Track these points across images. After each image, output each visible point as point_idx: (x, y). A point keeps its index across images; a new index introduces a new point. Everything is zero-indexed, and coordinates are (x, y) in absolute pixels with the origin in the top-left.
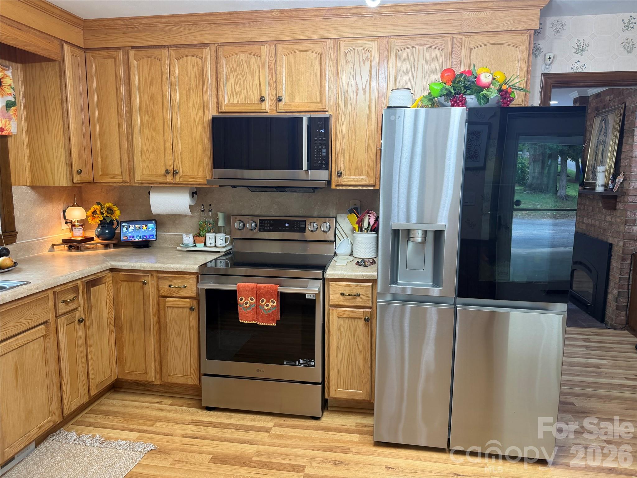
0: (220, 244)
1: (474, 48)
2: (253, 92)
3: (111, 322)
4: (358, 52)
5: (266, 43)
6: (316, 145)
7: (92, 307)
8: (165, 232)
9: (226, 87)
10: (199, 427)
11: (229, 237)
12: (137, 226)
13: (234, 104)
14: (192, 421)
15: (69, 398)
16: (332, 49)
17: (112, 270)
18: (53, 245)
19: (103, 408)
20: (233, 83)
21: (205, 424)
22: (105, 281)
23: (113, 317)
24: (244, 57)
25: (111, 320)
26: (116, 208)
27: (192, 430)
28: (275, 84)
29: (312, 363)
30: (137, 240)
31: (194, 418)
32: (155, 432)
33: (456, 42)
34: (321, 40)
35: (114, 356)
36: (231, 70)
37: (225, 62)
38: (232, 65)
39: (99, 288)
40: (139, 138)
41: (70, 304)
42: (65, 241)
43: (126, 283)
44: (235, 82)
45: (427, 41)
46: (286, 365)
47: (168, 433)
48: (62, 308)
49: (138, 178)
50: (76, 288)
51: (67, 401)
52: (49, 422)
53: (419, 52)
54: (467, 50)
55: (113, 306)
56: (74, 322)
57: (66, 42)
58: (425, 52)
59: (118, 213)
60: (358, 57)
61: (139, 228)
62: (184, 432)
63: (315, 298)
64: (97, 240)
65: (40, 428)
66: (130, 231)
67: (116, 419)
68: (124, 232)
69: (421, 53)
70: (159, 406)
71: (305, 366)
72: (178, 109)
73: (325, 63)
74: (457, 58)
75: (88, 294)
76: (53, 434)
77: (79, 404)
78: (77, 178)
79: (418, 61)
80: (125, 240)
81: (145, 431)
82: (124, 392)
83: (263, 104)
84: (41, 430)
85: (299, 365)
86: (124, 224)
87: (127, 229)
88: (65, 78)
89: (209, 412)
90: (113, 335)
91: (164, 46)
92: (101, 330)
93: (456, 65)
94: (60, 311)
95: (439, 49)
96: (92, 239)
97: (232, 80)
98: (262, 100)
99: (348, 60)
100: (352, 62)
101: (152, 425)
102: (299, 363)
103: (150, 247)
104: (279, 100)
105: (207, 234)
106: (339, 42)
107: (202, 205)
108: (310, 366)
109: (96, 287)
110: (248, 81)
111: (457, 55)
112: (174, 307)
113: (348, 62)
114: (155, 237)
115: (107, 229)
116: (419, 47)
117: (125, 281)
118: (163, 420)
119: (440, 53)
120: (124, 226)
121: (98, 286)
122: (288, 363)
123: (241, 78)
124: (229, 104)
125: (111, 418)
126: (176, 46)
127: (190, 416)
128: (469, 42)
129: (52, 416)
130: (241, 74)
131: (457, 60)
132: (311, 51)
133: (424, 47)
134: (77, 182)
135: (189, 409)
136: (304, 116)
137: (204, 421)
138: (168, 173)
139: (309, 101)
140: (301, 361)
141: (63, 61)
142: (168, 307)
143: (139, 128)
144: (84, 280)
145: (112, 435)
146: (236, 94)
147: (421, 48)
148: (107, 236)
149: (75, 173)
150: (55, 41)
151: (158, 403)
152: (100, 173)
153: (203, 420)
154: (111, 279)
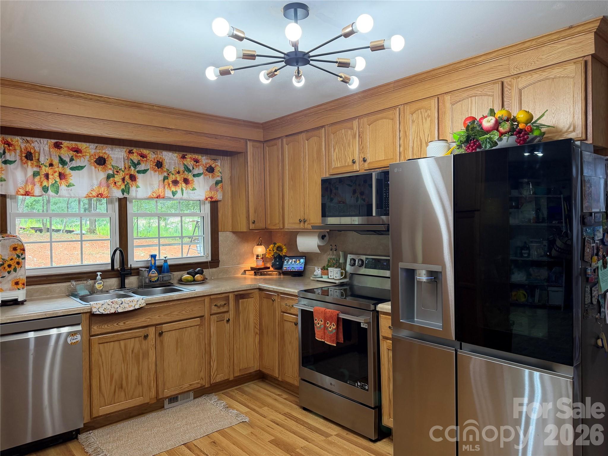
0: (336, 277)
1: (524, 88)
2: (349, 157)
3: (256, 326)
4: (421, 112)
5: (356, 118)
6: (385, 194)
7: (239, 313)
8: (313, 266)
9: (334, 156)
10: (286, 418)
11: (344, 271)
12: (293, 260)
13: (338, 168)
14: (286, 413)
15: (215, 371)
16: (403, 113)
17: (260, 289)
18: (245, 271)
19: (247, 389)
20: (337, 152)
21: (292, 418)
22: (252, 296)
23: (259, 323)
24: (344, 131)
25: (256, 325)
26: (284, 247)
27: (280, 418)
28: (362, 149)
29: (367, 388)
30: (292, 270)
31: (289, 412)
32: (259, 412)
33: (507, 86)
34: (393, 108)
35: (257, 352)
36: (336, 142)
37: (332, 137)
38: (337, 138)
39: (247, 301)
40: (288, 197)
41: (221, 308)
42: (252, 269)
43: (266, 299)
44: (338, 151)
45: (477, 91)
46: (349, 384)
47: (265, 416)
48: (215, 310)
49: (286, 226)
50: (227, 298)
51: (213, 373)
52: (198, 383)
53: (471, 103)
54: (516, 90)
55: (258, 315)
56: (223, 320)
57: (249, 140)
58: (477, 101)
59: (285, 250)
60: (421, 116)
61: (295, 262)
62: (273, 418)
63: (367, 327)
64: (271, 269)
65: (191, 385)
66: (289, 264)
67: (246, 397)
68: (285, 264)
69: (474, 102)
70: (277, 397)
71: (361, 388)
72: (307, 175)
73: (395, 126)
74: (509, 100)
75: (237, 304)
76: (207, 395)
77: (223, 379)
78: (252, 226)
79: (471, 110)
80: (285, 270)
81: (254, 410)
82: (267, 383)
83: (355, 165)
84: (190, 387)
85: (357, 387)
86: (286, 258)
87: (287, 262)
88: (247, 163)
89: (303, 411)
90: (258, 336)
91: (301, 132)
92: (247, 330)
93: (508, 107)
94: (213, 312)
95: (489, 96)
96: (269, 268)
97: (337, 150)
98: (354, 162)
99: (413, 119)
100: (416, 121)
101: (260, 408)
102: (357, 385)
103: (302, 276)
104: (365, 160)
105: (329, 268)
106: (406, 106)
107: (331, 245)
108: (365, 389)
109: (244, 300)
110: (346, 149)
111: (509, 97)
112: (288, 321)
113: (413, 121)
114: (303, 269)
115: (277, 262)
116: (471, 97)
117: (266, 298)
118: (270, 407)
119: (491, 99)
120: (286, 260)
121: (246, 299)
122: (350, 383)
123: (342, 147)
124: (335, 168)
125: (245, 396)
126: (307, 131)
127: (289, 410)
128: (517, 83)
129: (201, 380)
130: (342, 145)
131: (508, 103)
132: (385, 118)
133: (475, 96)
134: (252, 228)
135: (293, 405)
136: (374, 172)
137: (293, 416)
138: (300, 222)
139: (386, 159)
140: (359, 384)
141: (247, 152)
142: (285, 320)
143: (288, 191)
144: (235, 293)
145: (235, 406)
146: (339, 159)
147: (473, 98)
148: (278, 266)
149: (251, 223)
150: (242, 141)
151: (279, 395)
152: (269, 222)
153: (294, 414)
154: (258, 295)
